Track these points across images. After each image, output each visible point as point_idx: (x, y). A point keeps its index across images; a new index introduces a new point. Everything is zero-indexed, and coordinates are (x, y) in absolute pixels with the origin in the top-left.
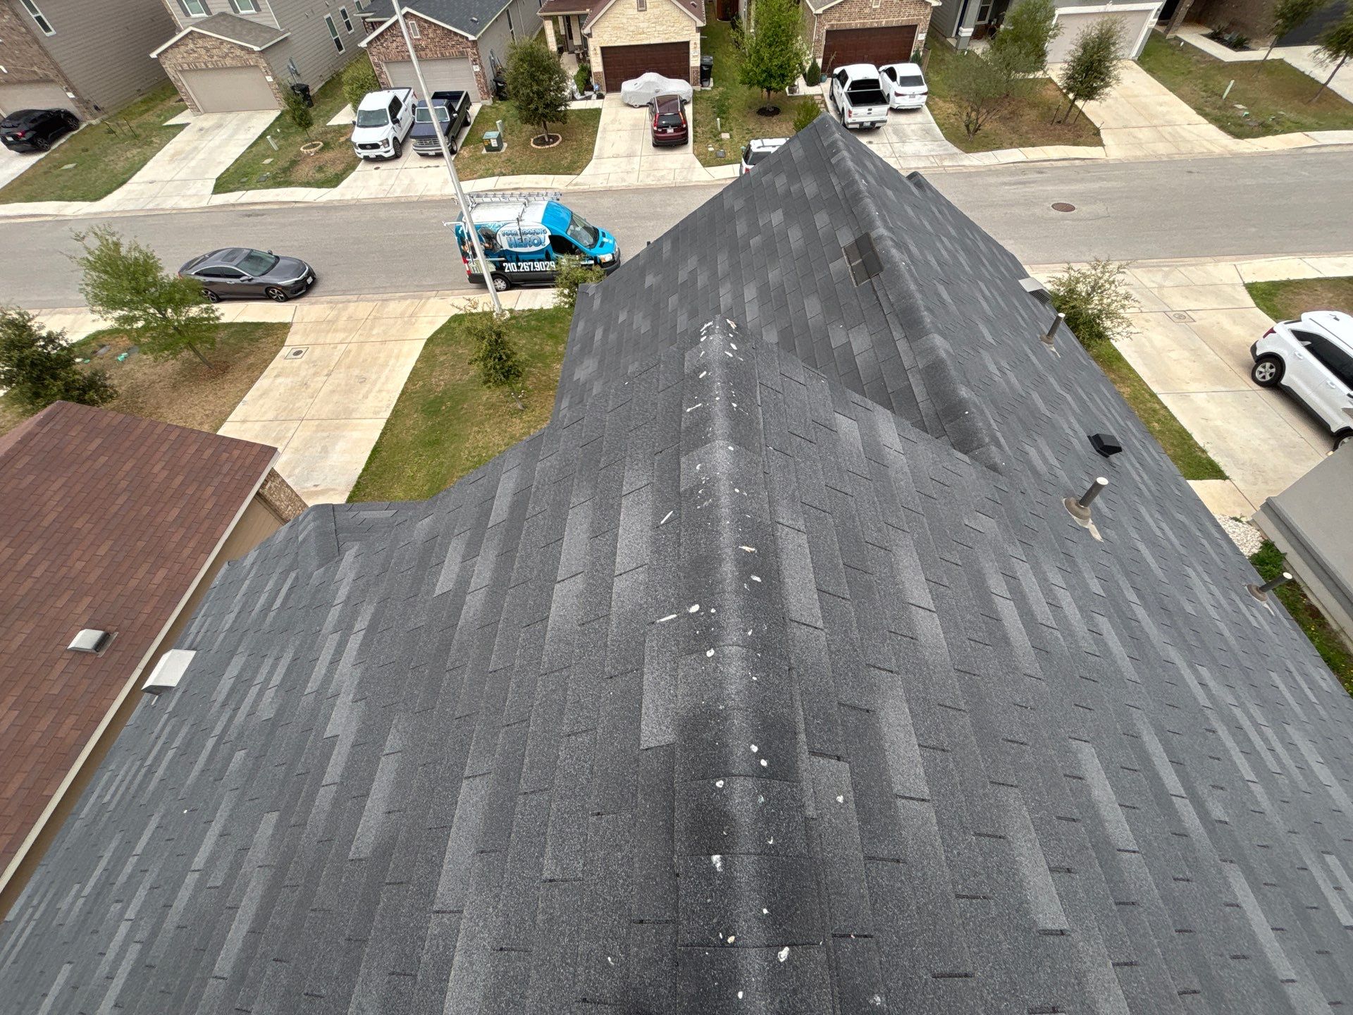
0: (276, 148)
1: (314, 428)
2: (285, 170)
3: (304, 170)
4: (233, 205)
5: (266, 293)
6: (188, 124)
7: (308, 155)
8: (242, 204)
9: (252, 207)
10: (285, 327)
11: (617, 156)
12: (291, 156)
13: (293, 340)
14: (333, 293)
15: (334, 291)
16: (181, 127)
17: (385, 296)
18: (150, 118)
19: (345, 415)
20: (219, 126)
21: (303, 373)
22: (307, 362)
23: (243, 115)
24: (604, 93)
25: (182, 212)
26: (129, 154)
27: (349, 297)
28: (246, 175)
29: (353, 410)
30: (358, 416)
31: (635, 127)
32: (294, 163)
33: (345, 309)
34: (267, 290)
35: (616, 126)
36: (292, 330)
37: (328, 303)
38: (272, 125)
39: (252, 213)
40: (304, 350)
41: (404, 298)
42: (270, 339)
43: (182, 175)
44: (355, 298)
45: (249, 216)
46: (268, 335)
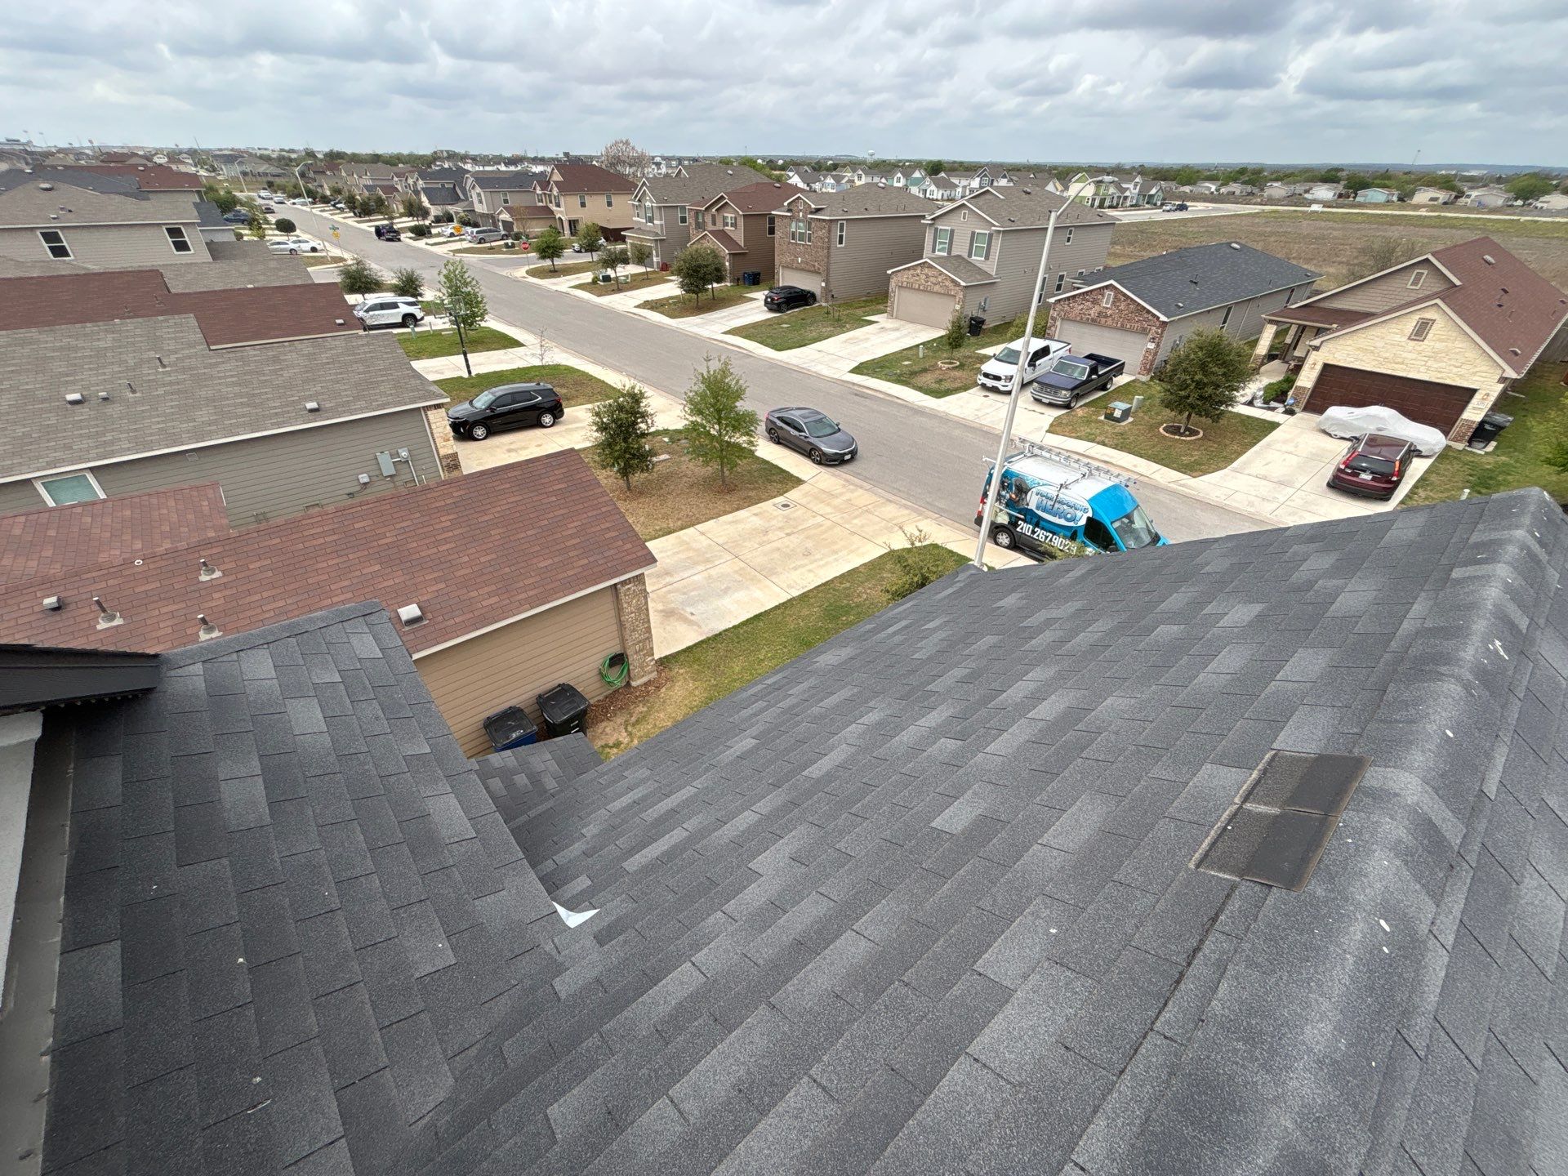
0: (921, 355)
1: (737, 568)
2: (914, 374)
3: (928, 379)
4: (854, 384)
5: (810, 452)
6: (877, 322)
7: (941, 369)
8: (860, 386)
9: (865, 390)
10: (799, 482)
11: (1264, 478)
12: (927, 366)
13: (794, 494)
14: (857, 475)
15: (859, 474)
16: (871, 323)
17: (893, 498)
18: (859, 312)
19: (768, 572)
20: (897, 329)
21: (774, 522)
22: (785, 517)
23: (919, 327)
24: (1297, 410)
25: (819, 377)
26: (824, 330)
27: (865, 484)
28: (882, 367)
29: (775, 574)
30: (774, 580)
31: (1315, 457)
32: (925, 370)
33: (852, 491)
34: (811, 450)
35: (1290, 448)
36: (801, 487)
37: (847, 481)
38: (934, 340)
39: (859, 394)
40: (792, 506)
41: (906, 507)
42: (779, 486)
43: (840, 354)
44: (869, 486)
45: (856, 395)
46: (781, 482)
